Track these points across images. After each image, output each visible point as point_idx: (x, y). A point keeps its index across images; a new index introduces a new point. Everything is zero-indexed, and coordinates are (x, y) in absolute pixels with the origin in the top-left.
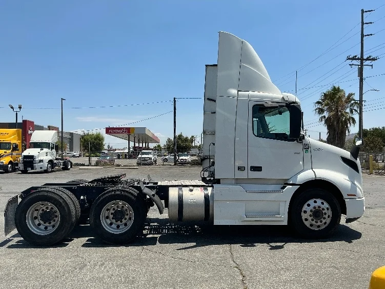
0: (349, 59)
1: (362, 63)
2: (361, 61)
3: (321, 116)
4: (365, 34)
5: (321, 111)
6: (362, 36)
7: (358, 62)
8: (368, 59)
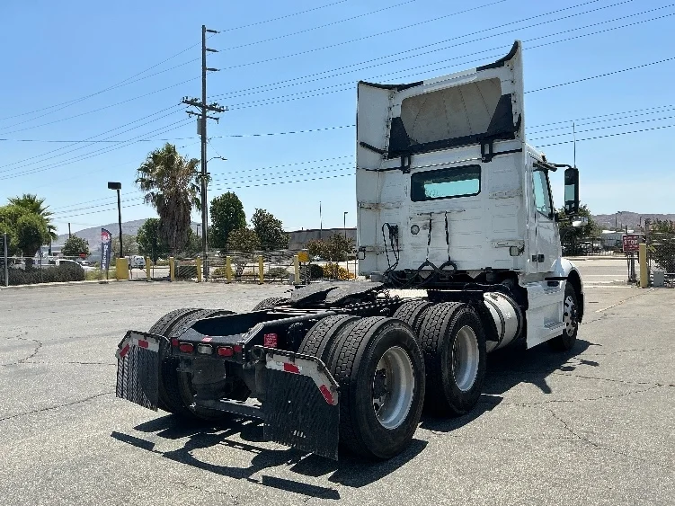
0: (187, 102)
1: (204, 112)
2: (204, 110)
3: (147, 193)
4: (207, 67)
5: (147, 184)
6: (204, 69)
7: (198, 110)
8: (211, 108)
